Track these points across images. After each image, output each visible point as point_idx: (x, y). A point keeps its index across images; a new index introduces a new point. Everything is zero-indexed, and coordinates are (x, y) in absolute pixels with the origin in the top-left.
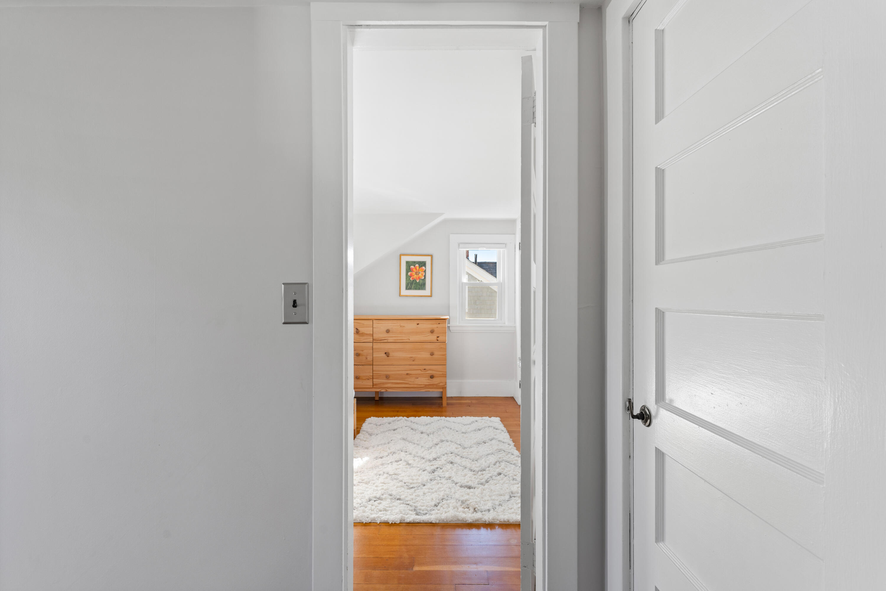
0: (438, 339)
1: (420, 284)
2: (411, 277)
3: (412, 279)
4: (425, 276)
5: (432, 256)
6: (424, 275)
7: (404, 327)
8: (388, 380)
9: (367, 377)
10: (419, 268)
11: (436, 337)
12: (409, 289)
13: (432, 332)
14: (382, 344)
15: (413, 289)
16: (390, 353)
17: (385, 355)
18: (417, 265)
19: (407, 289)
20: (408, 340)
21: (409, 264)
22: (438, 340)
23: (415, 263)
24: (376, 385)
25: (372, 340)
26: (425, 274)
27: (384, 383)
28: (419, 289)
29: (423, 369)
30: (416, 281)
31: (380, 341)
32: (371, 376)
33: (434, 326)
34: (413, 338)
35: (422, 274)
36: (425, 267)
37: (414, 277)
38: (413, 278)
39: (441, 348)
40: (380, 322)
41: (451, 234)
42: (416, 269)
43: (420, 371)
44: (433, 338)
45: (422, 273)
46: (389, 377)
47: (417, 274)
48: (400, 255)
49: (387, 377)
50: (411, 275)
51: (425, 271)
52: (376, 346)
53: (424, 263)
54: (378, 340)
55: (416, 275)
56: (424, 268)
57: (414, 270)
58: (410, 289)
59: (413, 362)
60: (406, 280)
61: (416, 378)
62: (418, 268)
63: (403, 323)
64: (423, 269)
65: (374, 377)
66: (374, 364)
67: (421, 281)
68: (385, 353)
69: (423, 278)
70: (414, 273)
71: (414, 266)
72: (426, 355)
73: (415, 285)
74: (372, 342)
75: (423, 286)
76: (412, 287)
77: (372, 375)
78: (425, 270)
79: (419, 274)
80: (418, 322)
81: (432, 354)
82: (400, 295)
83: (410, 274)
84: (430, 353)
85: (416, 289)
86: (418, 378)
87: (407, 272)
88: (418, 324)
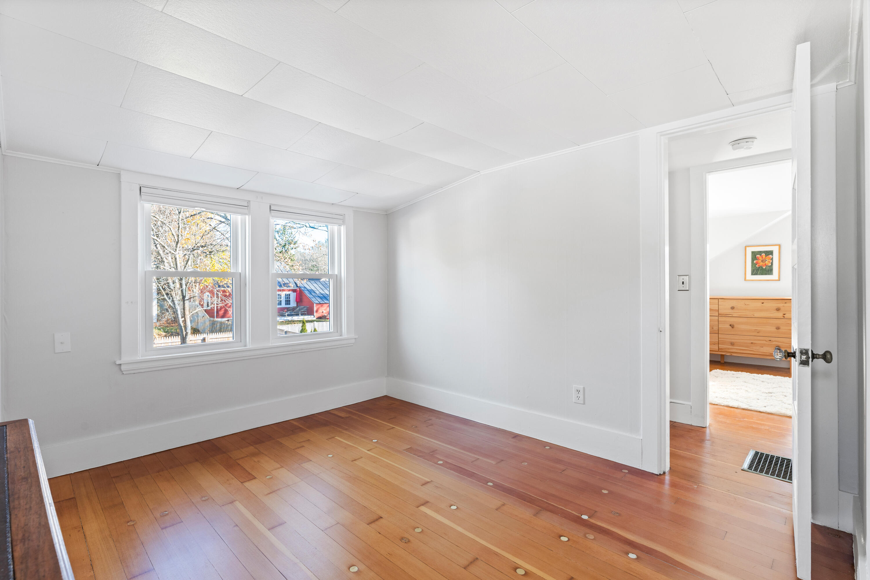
0: (784, 316)
1: (767, 270)
2: (757, 264)
3: (758, 266)
4: (772, 263)
5: (780, 246)
6: (771, 262)
7: (748, 305)
8: (733, 346)
9: (713, 343)
10: (766, 256)
11: (782, 315)
12: (754, 275)
13: (778, 310)
14: (727, 318)
15: (759, 275)
16: (735, 325)
17: (730, 327)
18: (763, 254)
19: (753, 274)
20: (753, 316)
21: (754, 254)
22: (784, 317)
23: (761, 253)
24: (721, 349)
25: (718, 314)
26: (772, 261)
27: (729, 349)
28: (766, 274)
29: (768, 340)
30: (762, 267)
31: (726, 315)
32: (717, 342)
33: (780, 305)
34: (757, 315)
35: (769, 262)
36: (772, 255)
37: (760, 264)
38: (759, 265)
39: (788, 324)
40: (725, 301)
42: (762, 257)
43: (765, 341)
44: (780, 315)
45: (769, 260)
46: (734, 344)
47: (764, 261)
48: (746, 247)
49: (732, 344)
50: (757, 263)
51: (772, 259)
52: (721, 319)
53: (771, 252)
54: (723, 315)
55: (762, 263)
56: (771, 256)
57: (760, 258)
58: (756, 274)
59: (758, 334)
60: (752, 268)
61: (761, 347)
62: (764, 257)
63: (747, 302)
64: (770, 257)
65: (719, 343)
66: (719, 333)
67: (768, 268)
68: (730, 325)
69: (770, 265)
70: (760, 261)
71: (761, 255)
72: (773, 329)
73: (761, 271)
74: (718, 316)
75: (770, 272)
76: (757, 272)
77: (718, 341)
78: (772, 258)
79: (765, 262)
80: (763, 301)
81: (778, 328)
82: (745, 280)
83: (756, 262)
84: (775, 328)
85: (762, 274)
86: (763, 347)
87: (753, 260)
88: (763, 303)
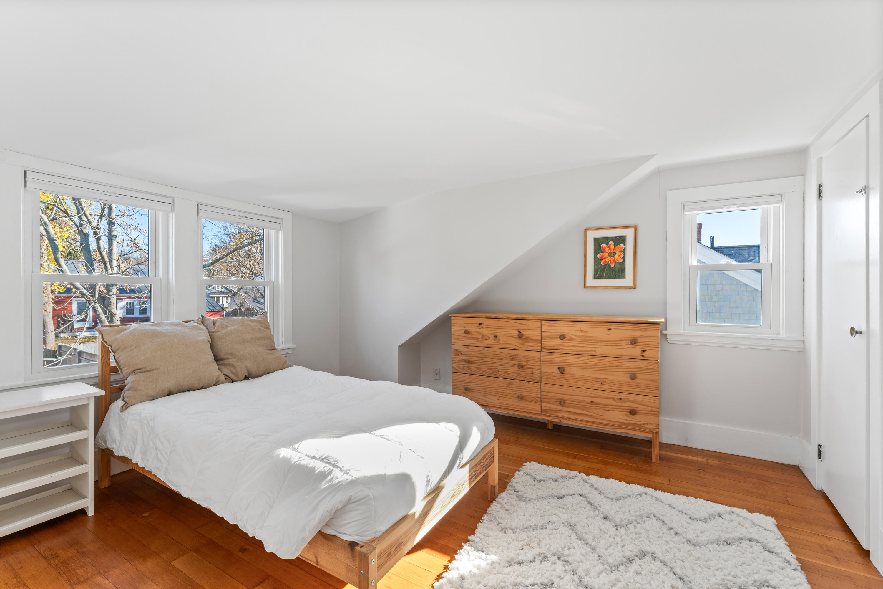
0: (643, 354)
1: (617, 270)
2: (602, 260)
3: (603, 263)
4: (624, 258)
5: (635, 228)
6: (623, 256)
7: (586, 332)
8: (562, 406)
9: (534, 399)
10: (615, 247)
11: (640, 352)
12: (598, 278)
13: (634, 342)
14: (554, 355)
15: (605, 278)
16: (566, 369)
17: (557, 371)
18: (611, 243)
19: (595, 277)
20: (593, 352)
21: (598, 242)
22: (643, 356)
23: (608, 240)
24: (545, 411)
25: (540, 348)
26: (625, 255)
27: (556, 411)
28: (615, 277)
29: (617, 398)
30: (609, 266)
31: (552, 350)
32: (538, 397)
33: (637, 333)
34: (602, 350)
35: (619, 256)
36: (625, 245)
37: (606, 260)
38: (605, 262)
39: (650, 369)
40: (550, 324)
41: (669, 190)
42: (610, 248)
43: (612, 400)
44: (636, 351)
45: (620, 253)
46: (565, 403)
47: (612, 255)
48: (586, 231)
49: (562, 402)
50: (602, 258)
51: (624, 251)
52: (545, 357)
53: (622, 239)
54: (548, 349)
55: (609, 258)
56: (622, 246)
57: (607, 250)
58: (600, 277)
59: (602, 386)
60: (594, 266)
61: (606, 410)
62: (612, 247)
63: (585, 327)
64: (621, 248)
65: (542, 399)
66: (542, 382)
67: (618, 266)
68: (559, 368)
69: (621, 261)
70: (607, 254)
71: (607, 244)
72: (625, 378)
73: (608, 271)
74: (540, 351)
75: (620, 273)
76: (603, 274)
77: (540, 396)
78: (625, 249)
79: (614, 256)
80: (609, 326)
81: (633, 377)
82: (585, 286)
83: (600, 256)
84: (629, 375)
85: (609, 277)
86: (609, 411)
87: (596, 253)
88: (609, 329)
